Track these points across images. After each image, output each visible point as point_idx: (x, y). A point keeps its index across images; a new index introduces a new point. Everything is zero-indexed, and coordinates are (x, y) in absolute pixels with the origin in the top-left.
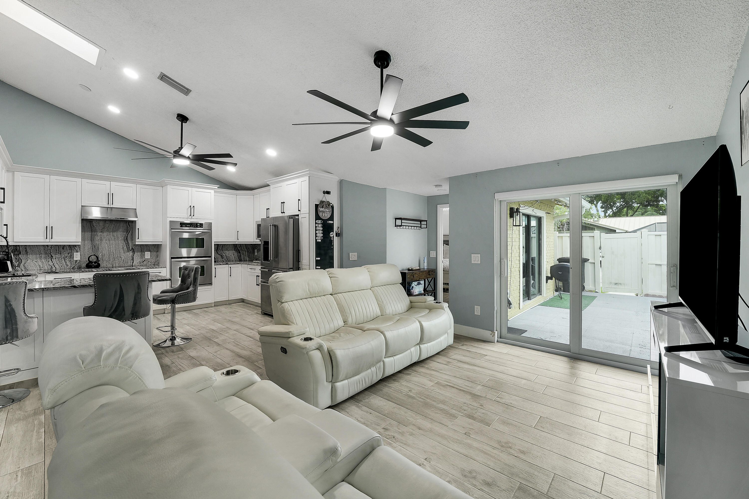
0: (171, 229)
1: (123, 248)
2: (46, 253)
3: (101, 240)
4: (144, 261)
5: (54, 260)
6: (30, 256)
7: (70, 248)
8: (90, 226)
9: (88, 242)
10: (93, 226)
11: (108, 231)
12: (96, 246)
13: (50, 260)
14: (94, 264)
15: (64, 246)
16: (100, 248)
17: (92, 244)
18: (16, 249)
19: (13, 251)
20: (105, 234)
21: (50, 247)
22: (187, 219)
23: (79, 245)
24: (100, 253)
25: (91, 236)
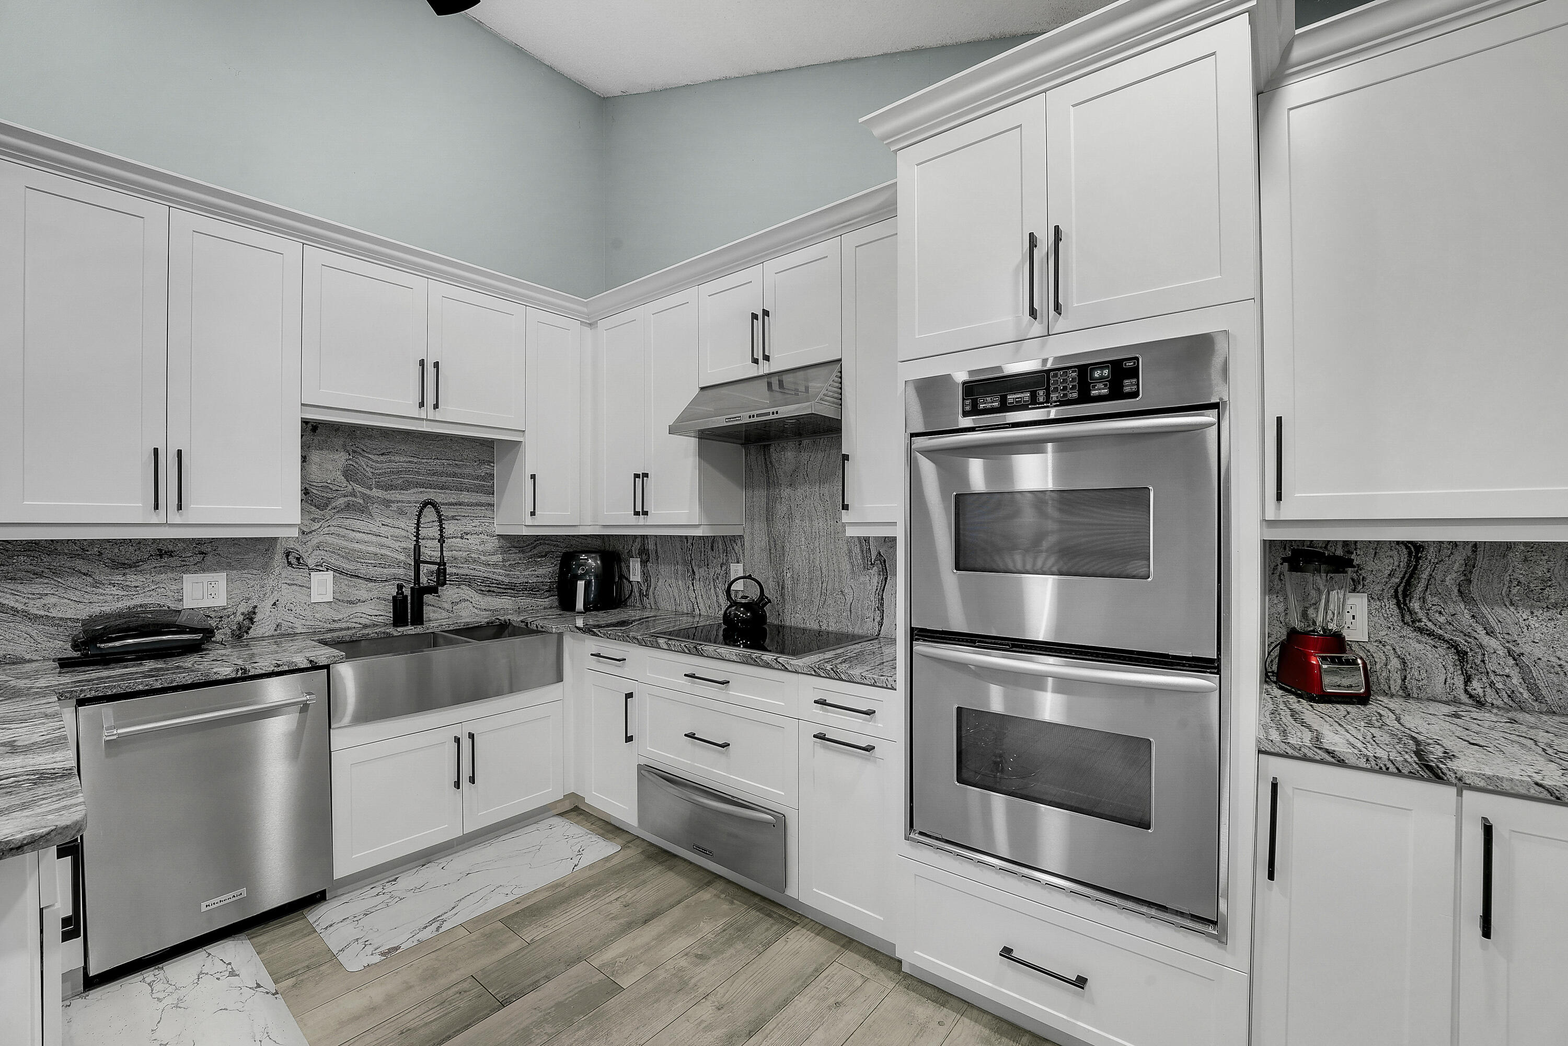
0: (911, 436)
2: (685, 563)
3: (791, 517)
5: (697, 586)
6: (662, 568)
7: (725, 548)
8: (764, 467)
9: (760, 526)
10: (771, 462)
11: (807, 482)
12: (779, 542)
13: (691, 585)
14: (741, 615)
15: (713, 538)
16: (788, 550)
17: (769, 533)
18: (644, 547)
19: (641, 552)
20: (799, 494)
21: (690, 541)
22: (1017, 350)
23: (741, 537)
24: (788, 571)
25: (767, 504)
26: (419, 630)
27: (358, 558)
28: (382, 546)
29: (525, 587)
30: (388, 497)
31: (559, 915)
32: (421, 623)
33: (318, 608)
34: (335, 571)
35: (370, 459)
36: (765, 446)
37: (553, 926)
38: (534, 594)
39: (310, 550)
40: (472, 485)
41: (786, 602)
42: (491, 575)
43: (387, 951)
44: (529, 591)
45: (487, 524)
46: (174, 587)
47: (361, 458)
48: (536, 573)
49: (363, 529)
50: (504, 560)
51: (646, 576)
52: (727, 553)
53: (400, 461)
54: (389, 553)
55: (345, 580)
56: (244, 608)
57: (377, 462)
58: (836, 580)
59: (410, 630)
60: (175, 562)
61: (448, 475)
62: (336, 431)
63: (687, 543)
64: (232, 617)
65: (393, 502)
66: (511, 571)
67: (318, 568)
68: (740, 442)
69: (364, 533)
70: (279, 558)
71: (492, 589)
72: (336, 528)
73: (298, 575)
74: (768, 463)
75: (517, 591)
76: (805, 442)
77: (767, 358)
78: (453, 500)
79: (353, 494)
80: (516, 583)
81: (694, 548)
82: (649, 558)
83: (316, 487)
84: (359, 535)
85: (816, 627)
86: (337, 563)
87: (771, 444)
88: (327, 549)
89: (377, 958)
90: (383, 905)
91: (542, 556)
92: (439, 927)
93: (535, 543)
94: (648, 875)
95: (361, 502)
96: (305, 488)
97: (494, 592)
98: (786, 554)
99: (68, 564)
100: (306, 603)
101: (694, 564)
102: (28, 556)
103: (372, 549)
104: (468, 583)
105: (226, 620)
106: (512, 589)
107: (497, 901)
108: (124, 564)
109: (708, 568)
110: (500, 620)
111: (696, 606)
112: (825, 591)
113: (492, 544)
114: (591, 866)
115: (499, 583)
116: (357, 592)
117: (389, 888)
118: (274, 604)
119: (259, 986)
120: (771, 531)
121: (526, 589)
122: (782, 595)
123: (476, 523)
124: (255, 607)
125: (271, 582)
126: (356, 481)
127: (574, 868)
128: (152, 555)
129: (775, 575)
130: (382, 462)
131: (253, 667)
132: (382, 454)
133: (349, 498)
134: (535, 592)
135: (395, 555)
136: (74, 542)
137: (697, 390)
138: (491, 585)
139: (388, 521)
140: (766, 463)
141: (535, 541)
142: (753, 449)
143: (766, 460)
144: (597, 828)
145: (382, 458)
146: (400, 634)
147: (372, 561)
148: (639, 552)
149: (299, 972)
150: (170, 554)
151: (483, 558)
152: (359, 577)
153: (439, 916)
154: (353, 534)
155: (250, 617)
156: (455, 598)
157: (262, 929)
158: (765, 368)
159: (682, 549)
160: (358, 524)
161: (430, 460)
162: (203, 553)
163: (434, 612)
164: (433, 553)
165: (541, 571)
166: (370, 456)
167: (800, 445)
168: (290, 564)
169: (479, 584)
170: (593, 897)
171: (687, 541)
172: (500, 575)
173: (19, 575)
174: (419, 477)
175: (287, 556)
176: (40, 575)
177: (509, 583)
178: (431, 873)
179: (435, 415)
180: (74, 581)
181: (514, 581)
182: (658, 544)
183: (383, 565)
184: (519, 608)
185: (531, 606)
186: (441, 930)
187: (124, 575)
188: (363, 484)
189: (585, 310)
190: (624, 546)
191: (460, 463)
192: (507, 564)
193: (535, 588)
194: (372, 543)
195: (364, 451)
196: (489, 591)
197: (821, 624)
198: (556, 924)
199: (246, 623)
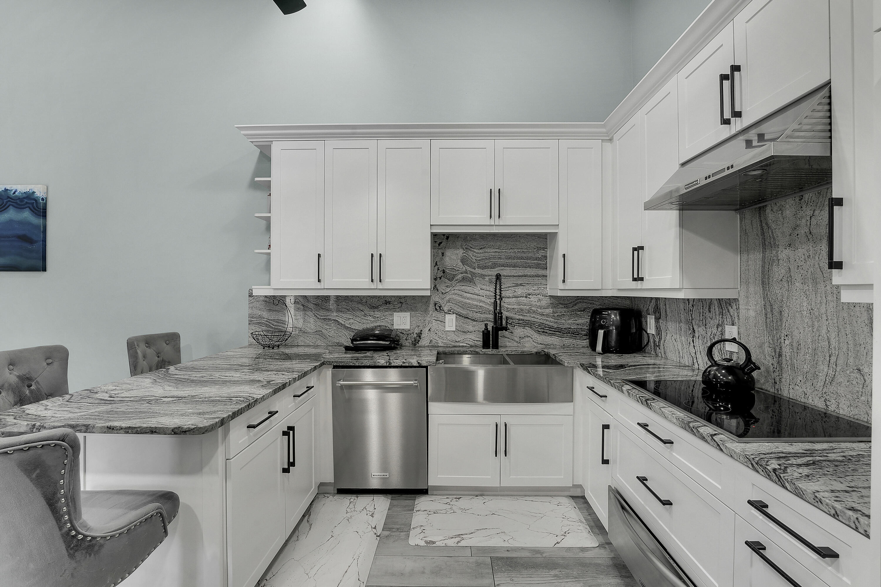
2: (687, 322)
6: (670, 325)
7: (721, 310)
8: (759, 229)
9: (755, 289)
10: (767, 224)
11: (811, 240)
12: (776, 307)
13: (692, 342)
14: (721, 377)
15: (710, 301)
16: (786, 315)
17: (765, 297)
18: (657, 307)
19: (655, 311)
20: (800, 254)
21: (691, 303)
23: (736, 300)
24: (786, 338)
25: (763, 267)
26: (494, 351)
27: (468, 308)
28: (481, 301)
29: (569, 331)
30: (484, 273)
31: (525, 576)
32: (497, 348)
33: (449, 334)
34: (457, 314)
35: (474, 252)
36: (760, 208)
37: (517, 582)
38: (575, 337)
39: (445, 302)
40: (533, 264)
41: (784, 371)
42: (545, 322)
43: (429, 541)
44: (571, 334)
45: (542, 288)
46: (391, 318)
47: (470, 252)
48: (577, 322)
49: (471, 291)
50: (553, 312)
51: (658, 329)
52: (722, 315)
53: (491, 252)
54: (484, 306)
55: (462, 320)
56: (417, 331)
57: (478, 253)
58: (850, 354)
59: (490, 351)
60: (391, 306)
61: (518, 258)
62: (458, 238)
63: (689, 305)
64: (412, 335)
65: (486, 276)
66: (558, 320)
67: (449, 312)
68: (735, 207)
69: (471, 294)
70: (432, 306)
71: (545, 331)
72: (457, 291)
73: (440, 315)
74: (764, 225)
75: (563, 333)
76: (807, 196)
77: (738, 114)
78: (521, 274)
79: (466, 272)
80: (562, 328)
81: (694, 309)
82: (661, 316)
83: (448, 269)
84: (469, 295)
85: (820, 404)
86: (458, 310)
87: (766, 206)
88: (453, 302)
89: (423, 543)
90: (444, 512)
91: (581, 311)
92: (459, 541)
93: (576, 302)
94: (605, 581)
95: (470, 276)
96: (443, 270)
97: (546, 333)
98: (784, 320)
99: (357, 306)
100: (443, 331)
101: (694, 323)
102: (345, 302)
103: (475, 303)
104: (530, 326)
105: (410, 336)
106: (559, 332)
107: (496, 542)
108: (374, 307)
109: (706, 328)
110: (544, 352)
111: (695, 361)
112: (834, 366)
113: (545, 301)
114: (569, 549)
115: (551, 327)
116: (467, 327)
117: (454, 502)
118: (429, 330)
119: (375, 528)
120: (767, 295)
121: (569, 332)
122: (779, 363)
123: (535, 288)
124: (421, 331)
125: (428, 319)
126: (467, 265)
127: (555, 544)
128: (383, 303)
129: (771, 341)
130: (480, 253)
131: (393, 362)
132: (481, 249)
133: (464, 274)
134: (576, 335)
135: (487, 307)
136: (358, 296)
137: (677, 167)
138: (544, 328)
139: (484, 287)
140: (761, 225)
141: (576, 300)
142: (748, 213)
143: (761, 222)
144: (591, 520)
145: (481, 251)
146: (483, 353)
147: (475, 310)
148: (654, 311)
149: (393, 530)
150: (389, 303)
151: (540, 310)
152: (469, 318)
153: (462, 535)
154: (465, 294)
155: (419, 335)
156: (522, 334)
157: (399, 496)
158: (737, 125)
159: (685, 310)
160: (468, 289)
161: (507, 250)
162: (401, 303)
163: (509, 342)
164: (508, 306)
165: (580, 321)
166: (474, 250)
167: (800, 200)
168: (436, 309)
169: (537, 327)
170: (555, 576)
171: (689, 303)
172: (551, 322)
173: (343, 310)
174: (501, 261)
175: (435, 305)
176: (348, 310)
177: (557, 327)
178: (477, 503)
179: (499, 222)
180: (358, 313)
181: (560, 326)
182: (667, 304)
183: (481, 312)
184: (564, 345)
185: (573, 345)
186: (459, 544)
187: (374, 312)
188: (471, 267)
189: (604, 130)
190: (644, 306)
191: (526, 250)
192: (556, 315)
193: (576, 333)
194: (475, 299)
195: (471, 247)
196: (543, 332)
197: (828, 403)
198: (519, 582)
199: (418, 338)
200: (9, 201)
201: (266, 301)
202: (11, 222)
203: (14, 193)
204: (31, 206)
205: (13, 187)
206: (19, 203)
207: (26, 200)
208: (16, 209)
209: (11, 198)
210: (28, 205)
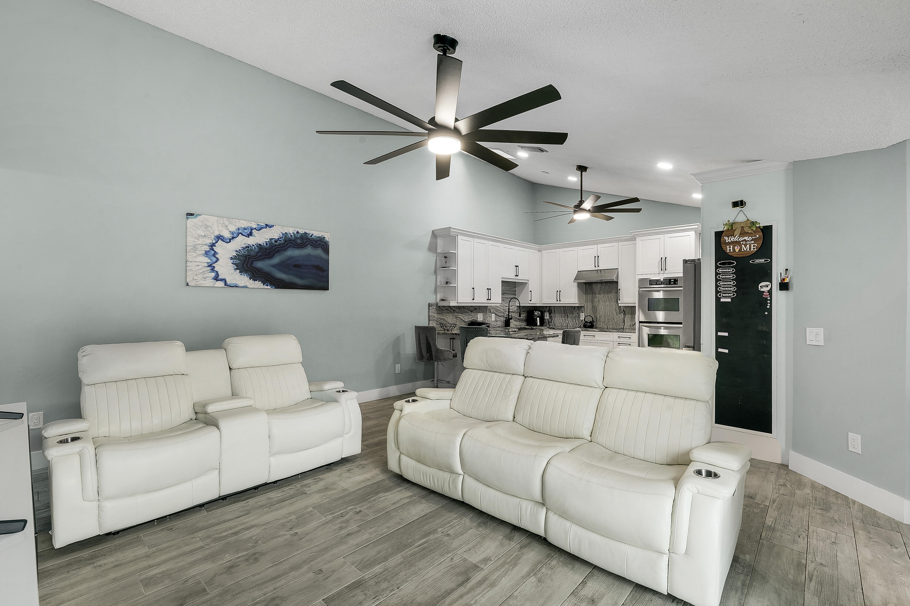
0: (639, 288)
1: (616, 309)
2: (565, 313)
3: (599, 302)
4: (634, 325)
5: (569, 319)
6: (557, 315)
7: (578, 309)
9: (590, 304)
10: (593, 288)
11: (604, 293)
12: (595, 308)
13: (567, 319)
16: (598, 309)
19: (549, 311)
20: (601, 296)
21: (566, 308)
22: (659, 275)
23: (584, 306)
24: (598, 315)
25: (592, 299)
27: (498, 311)
33: (493, 322)
39: (492, 309)
41: (597, 322)
46: (477, 316)
51: (551, 317)
60: (477, 311)
66: (520, 315)
67: (493, 313)
68: (589, 286)
70: (488, 310)
77: (598, 266)
82: (552, 312)
86: (495, 312)
88: (494, 309)
91: (526, 311)
101: (568, 313)
109: (573, 314)
111: (568, 324)
113: (516, 308)
115: (517, 318)
116: (497, 319)
118: (488, 321)
120: (593, 305)
122: (597, 319)
125: (487, 316)
129: (594, 316)
140: (591, 289)
141: (525, 308)
147: (500, 312)
152: (497, 315)
159: (563, 309)
168: (489, 312)
180: (467, 314)
182: (554, 308)
193: (522, 320)
200: (308, 241)
201: (436, 309)
202: (309, 255)
203: (311, 236)
204: (322, 246)
205: (311, 232)
206: (314, 243)
207: (319, 242)
208: (312, 247)
209: (309, 239)
210: (320, 246)
